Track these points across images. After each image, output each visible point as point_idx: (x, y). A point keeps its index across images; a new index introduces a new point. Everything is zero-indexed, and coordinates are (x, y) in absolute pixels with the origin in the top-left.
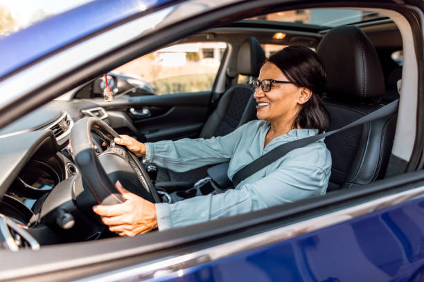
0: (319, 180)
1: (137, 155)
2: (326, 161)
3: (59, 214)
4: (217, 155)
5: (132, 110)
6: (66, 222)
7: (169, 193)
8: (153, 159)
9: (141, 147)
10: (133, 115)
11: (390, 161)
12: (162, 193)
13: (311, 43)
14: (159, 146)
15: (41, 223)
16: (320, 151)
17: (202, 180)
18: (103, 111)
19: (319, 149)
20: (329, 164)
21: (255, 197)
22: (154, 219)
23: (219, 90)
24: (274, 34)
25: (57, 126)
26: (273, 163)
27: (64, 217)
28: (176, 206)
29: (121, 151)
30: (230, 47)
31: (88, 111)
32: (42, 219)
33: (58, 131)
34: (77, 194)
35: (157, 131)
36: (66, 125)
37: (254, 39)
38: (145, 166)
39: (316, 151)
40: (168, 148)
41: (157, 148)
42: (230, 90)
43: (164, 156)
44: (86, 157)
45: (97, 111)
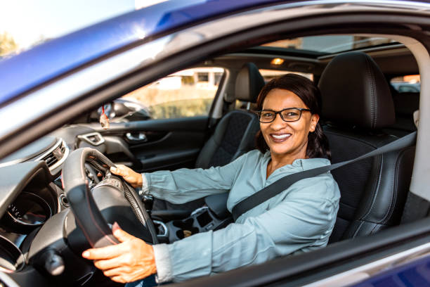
0: (327, 214)
1: (133, 185)
2: (334, 193)
3: (48, 255)
4: (216, 186)
5: (129, 135)
6: (55, 268)
7: (165, 222)
8: (150, 190)
9: (137, 179)
10: (129, 140)
11: (408, 200)
12: (158, 222)
13: (310, 68)
14: (156, 177)
15: (29, 264)
16: (327, 182)
17: (200, 209)
18: (100, 136)
19: (326, 179)
20: (338, 196)
21: (259, 232)
22: (153, 261)
23: (216, 115)
24: (272, 59)
25: (51, 155)
26: (278, 195)
27: (53, 262)
28: (175, 246)
29: (117, 183)
30: (228, 72)
31: (85, 137)
32: (31, 260)
33: (52, 160)
34: (69, 231)
35: (153, 156)
36: (60, 153)
37: (253, 65)
38: (141, 197)
39: (324, 182)
40: (166, 178)
41: (154, 179)
42: (227, 115)
43: (160, 187)
44: (79, 194)
45: (93, 136)
